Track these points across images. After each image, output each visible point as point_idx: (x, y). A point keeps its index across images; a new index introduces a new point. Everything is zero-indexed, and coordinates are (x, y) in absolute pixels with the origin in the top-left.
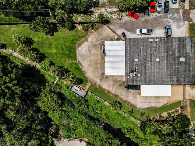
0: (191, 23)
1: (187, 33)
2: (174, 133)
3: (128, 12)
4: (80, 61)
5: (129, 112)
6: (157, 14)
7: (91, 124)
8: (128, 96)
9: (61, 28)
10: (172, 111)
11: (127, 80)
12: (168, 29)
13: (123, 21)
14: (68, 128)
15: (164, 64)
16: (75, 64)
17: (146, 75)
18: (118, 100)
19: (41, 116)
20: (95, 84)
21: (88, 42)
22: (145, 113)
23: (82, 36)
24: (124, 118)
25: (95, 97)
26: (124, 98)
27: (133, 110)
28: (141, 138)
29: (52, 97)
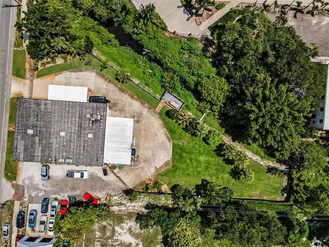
0: (14, 182)
1: (21, 169)
2: (49, 37)
3: (98, 204)
4: (168, 141)
5: (107, 67)
6: (59, 197)
7: (159, 55)
8: (106, 88)
9: (191, 189)
10: (49, 65)
11: (105, 110)
12: (46, 175)
13: (105, 192)
14: (191, 51)
15: (55, 127)
16: (175, 139)
17: (79, 115)
18: (119, 85)
19: (224, 70)
20: (150, 109)
21: (156, 167)
22: (86, 64)
23: (162, 176)
24: (114, 60)
25: (151, 91)
26: (111, 87)
27: (101, 70)
28: (93, 31)
29: (209, 95)
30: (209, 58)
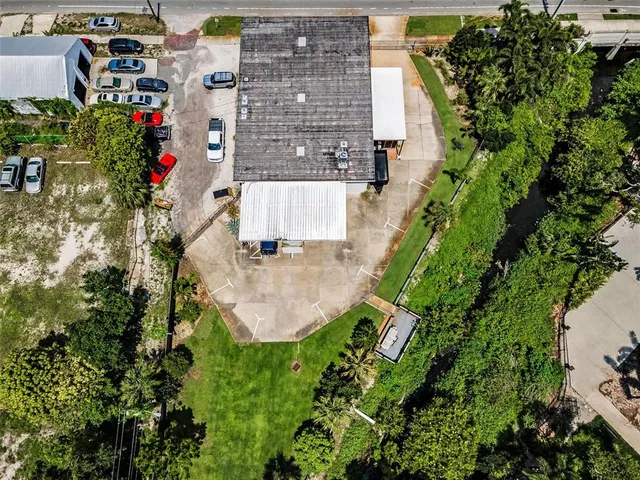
0: (201, 33)
1: (228, 41)
3: (151, 184)
4: (298, 329)
5: (454, 182)
6: (168, 110)
7: (501, 298)
8: (407, 183)
9: (180, 397)
10: (440, 75)
11: (361, 178)
12: (214, 82)
13: (177, 196)
14: (529, 372)
15: (314, 83)
16: (306, 346)
17: (344, 126)
18: (420, 211)
19: (499, 467)
20: (373, 281)
21: (235, 305)
22: (453, 140)
23: (214, 323)
24: (472, 197)
25: (413, 281)
26: (412, 195)
27: (445, 172)
28: (526, 152)
29: (426, 427)
30: (521, 423)
